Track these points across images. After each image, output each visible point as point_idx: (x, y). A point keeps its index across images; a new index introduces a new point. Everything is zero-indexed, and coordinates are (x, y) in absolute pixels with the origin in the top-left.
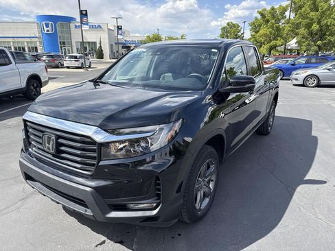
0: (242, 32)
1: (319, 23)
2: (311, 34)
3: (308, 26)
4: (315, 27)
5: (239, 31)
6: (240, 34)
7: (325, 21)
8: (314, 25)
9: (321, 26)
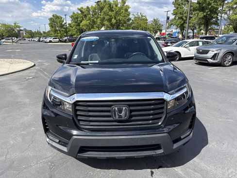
0: (65, 22)
1: (115, 18)
2: (111, 24)
3: (110, 20)
4: (114, 21)
5: (63, 22)
6: (63, 23)
7: (119, 18)
8: (113, 20)
9: (117, 21)
